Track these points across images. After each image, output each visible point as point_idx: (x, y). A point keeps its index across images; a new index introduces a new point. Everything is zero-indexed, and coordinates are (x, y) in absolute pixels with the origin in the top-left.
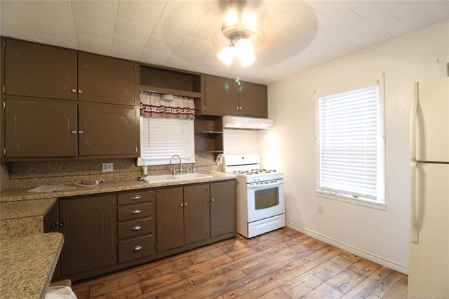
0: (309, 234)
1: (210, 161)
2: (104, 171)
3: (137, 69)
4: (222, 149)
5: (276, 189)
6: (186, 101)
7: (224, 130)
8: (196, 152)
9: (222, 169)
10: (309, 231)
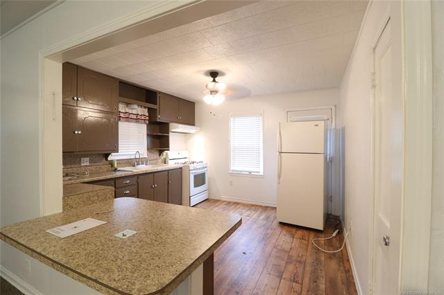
0: (223, 199)
1: (156, 155)
2: (82, 165)
3: (117, 84)
4: (168, 147)
5: (203, 174)
6: (143, 109)
7: (170, 133)
8: (148, 149)
9: (165, 162)
10: (224, 197)
